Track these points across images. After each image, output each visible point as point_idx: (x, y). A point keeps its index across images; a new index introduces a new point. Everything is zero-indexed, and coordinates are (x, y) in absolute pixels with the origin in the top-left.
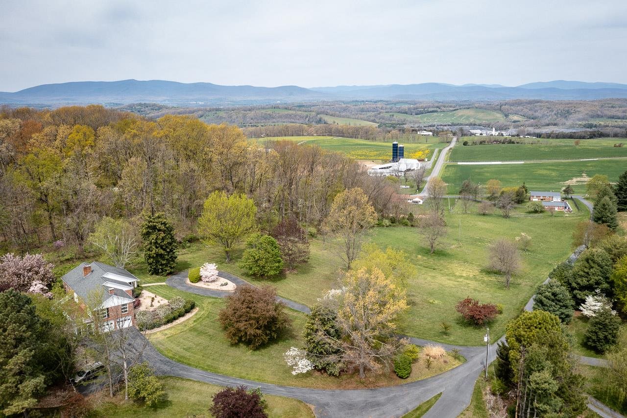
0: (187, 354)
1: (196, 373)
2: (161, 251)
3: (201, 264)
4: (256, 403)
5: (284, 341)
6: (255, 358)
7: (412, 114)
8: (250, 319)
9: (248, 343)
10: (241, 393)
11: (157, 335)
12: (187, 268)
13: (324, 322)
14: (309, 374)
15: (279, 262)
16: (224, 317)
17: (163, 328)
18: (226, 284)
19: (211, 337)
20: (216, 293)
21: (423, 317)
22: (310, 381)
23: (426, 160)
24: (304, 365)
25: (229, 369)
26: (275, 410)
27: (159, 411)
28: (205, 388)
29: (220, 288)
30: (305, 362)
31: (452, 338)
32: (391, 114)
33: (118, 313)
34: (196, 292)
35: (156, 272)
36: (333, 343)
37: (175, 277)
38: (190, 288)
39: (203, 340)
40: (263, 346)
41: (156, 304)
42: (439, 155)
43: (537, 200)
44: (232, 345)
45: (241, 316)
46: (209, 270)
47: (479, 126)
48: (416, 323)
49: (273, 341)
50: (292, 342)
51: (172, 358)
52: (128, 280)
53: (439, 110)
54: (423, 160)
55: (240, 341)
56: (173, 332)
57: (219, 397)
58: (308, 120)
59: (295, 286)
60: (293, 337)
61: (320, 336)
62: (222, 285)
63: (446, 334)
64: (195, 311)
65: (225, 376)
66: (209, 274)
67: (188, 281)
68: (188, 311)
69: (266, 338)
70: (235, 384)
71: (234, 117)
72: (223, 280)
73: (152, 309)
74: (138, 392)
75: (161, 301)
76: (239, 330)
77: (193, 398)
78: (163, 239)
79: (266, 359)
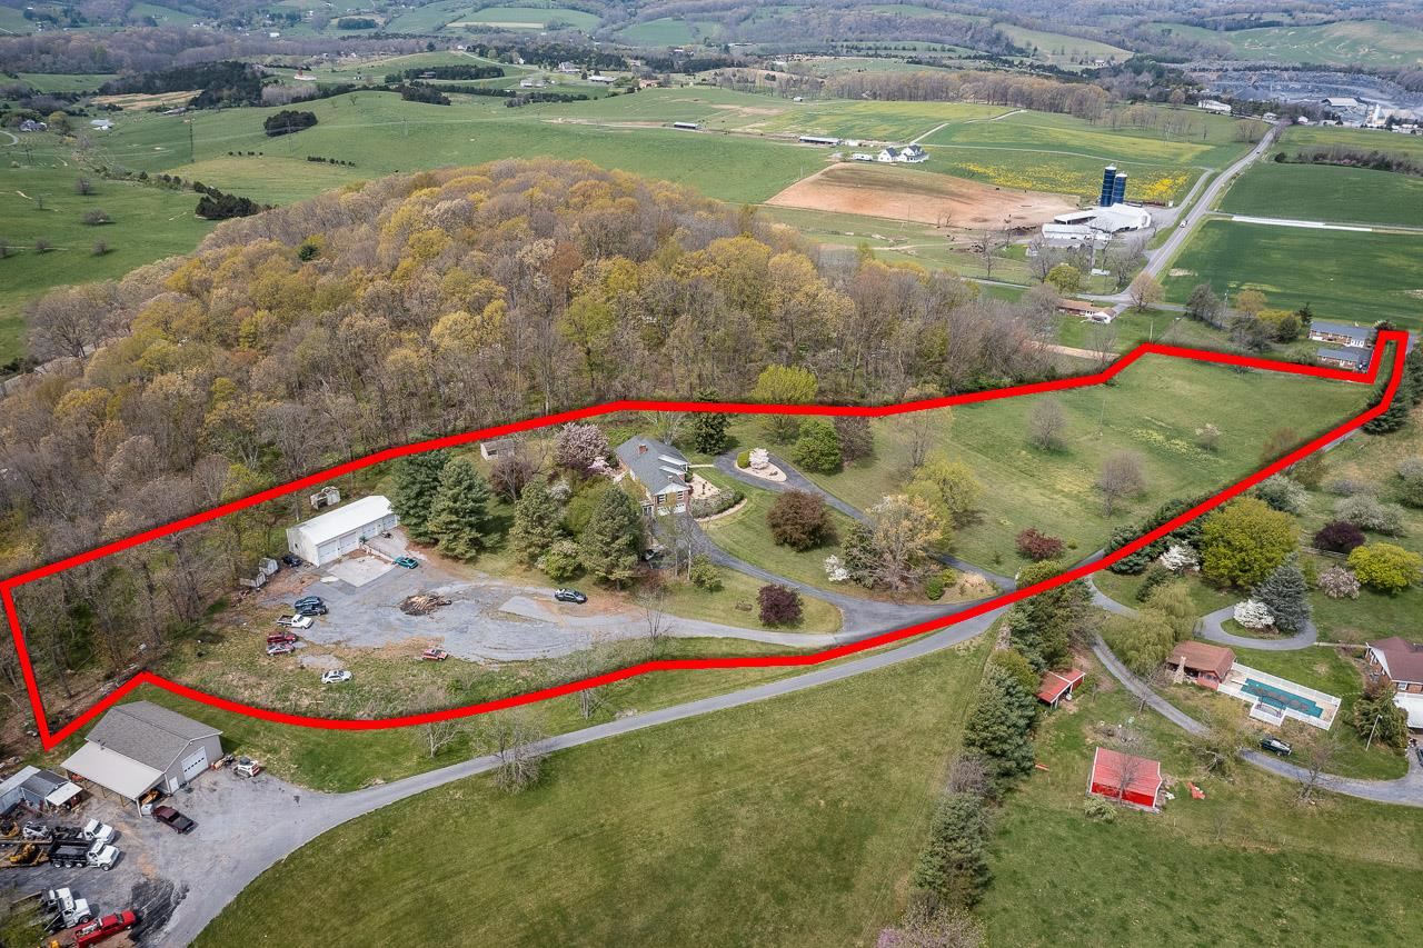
0: (736, 547)
1: (744, 566)
2: (712, 432)
3: (752, 447)
4: (794, 600)
5: (828, 546)
6: (797, 559)
7: (1216, 29)
8: (797, 523)
9: (793, 544)
10: (781, 591)
11: (711, 524)
12: (735, 446)
13: (862, 539)
14: (844, 582)
15: (836, 454)
16: (772, 515)
17: (714, 517)
18: (776, 474)
19: (758, 533)
20: (765, 485)
21: (983, 540)
22: (844, 588)
23: (1171, 204)
24: (841, 574)
25: (773, 566)
26: (809, 608)
27: (714, 593)
28: (751, 580)
29: (769, 478)
30: (842, 571)
31: (1002, 569)
32: (1166, 26)
33: (673, 500)
34: (744, 479)
35: (704, 451)
36: (866, 559)
37: (723, 458)
38: (738, 474)
39: (751, 535)
40: (807, 549)
41: (708, 494)
42: (1203, 192)
43: (1320, 339)
44: (777, 544)
45: (788, 520)
46: (759, 456)
47: (1370, 74)
48: (972, 546)
49: (816, 546)
50: (835, 548)
51: (724, 549)
52: (679, 463)
53: (1286, 19)
54: (1164, 205)
55: (785, 540)
56: (723, 522)
57: (764, 590)
58: (972, 37)
59: (850, 483)
60: (838, 544)
61: (855, 551)
62: (771, 474)
63: (998, 562)
64: (744, 502)
65: (769, 572)
66: (759, 461)
67: (737, 466)
68: (737, 503)
69: (810, 543)
70: (779, 582)
71: (814, 23)
72: (773, 468)
73: (704, 497)
74: (699, 576)
75: (711, 490)
76: (785, 532)
77: (742, 588)
78: (714, 418)
79: (807, 562)
